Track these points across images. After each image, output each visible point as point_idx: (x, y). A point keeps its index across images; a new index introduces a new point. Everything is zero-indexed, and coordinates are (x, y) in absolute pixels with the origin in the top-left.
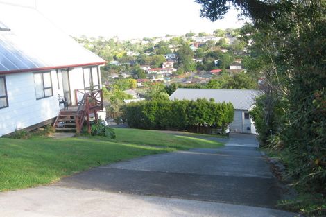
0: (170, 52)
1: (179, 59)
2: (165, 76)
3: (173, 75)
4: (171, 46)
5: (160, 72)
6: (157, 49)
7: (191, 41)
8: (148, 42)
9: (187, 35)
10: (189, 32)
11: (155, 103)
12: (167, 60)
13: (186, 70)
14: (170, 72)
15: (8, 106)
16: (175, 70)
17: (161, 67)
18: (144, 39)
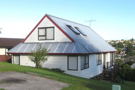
0: (124, 47)
1: (128, 50)
2: (122, 57)
3: (125, 57)
4: (124, 45)
5: (119, 55)
6: (118, 46)
7: (133, 43)
8: (114, 42)
9: (131, 40)
10: (131, 39)
11: (125, 69)
12: (122, 50)
13: (131, 55)
14: (124, 56)
15: (89, 68)
16: (126, 55)
17: (120, 53)
18: (112, 41)
